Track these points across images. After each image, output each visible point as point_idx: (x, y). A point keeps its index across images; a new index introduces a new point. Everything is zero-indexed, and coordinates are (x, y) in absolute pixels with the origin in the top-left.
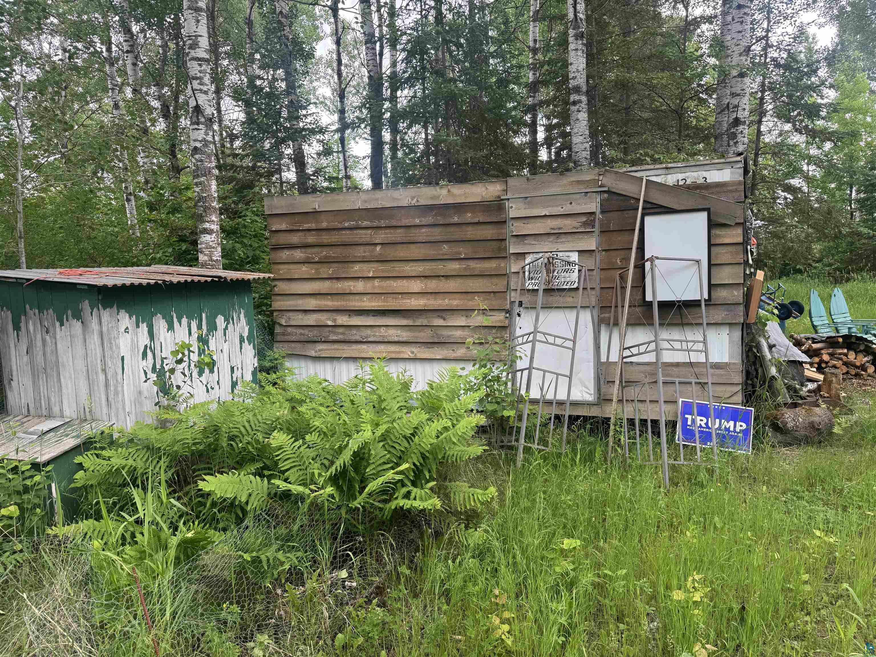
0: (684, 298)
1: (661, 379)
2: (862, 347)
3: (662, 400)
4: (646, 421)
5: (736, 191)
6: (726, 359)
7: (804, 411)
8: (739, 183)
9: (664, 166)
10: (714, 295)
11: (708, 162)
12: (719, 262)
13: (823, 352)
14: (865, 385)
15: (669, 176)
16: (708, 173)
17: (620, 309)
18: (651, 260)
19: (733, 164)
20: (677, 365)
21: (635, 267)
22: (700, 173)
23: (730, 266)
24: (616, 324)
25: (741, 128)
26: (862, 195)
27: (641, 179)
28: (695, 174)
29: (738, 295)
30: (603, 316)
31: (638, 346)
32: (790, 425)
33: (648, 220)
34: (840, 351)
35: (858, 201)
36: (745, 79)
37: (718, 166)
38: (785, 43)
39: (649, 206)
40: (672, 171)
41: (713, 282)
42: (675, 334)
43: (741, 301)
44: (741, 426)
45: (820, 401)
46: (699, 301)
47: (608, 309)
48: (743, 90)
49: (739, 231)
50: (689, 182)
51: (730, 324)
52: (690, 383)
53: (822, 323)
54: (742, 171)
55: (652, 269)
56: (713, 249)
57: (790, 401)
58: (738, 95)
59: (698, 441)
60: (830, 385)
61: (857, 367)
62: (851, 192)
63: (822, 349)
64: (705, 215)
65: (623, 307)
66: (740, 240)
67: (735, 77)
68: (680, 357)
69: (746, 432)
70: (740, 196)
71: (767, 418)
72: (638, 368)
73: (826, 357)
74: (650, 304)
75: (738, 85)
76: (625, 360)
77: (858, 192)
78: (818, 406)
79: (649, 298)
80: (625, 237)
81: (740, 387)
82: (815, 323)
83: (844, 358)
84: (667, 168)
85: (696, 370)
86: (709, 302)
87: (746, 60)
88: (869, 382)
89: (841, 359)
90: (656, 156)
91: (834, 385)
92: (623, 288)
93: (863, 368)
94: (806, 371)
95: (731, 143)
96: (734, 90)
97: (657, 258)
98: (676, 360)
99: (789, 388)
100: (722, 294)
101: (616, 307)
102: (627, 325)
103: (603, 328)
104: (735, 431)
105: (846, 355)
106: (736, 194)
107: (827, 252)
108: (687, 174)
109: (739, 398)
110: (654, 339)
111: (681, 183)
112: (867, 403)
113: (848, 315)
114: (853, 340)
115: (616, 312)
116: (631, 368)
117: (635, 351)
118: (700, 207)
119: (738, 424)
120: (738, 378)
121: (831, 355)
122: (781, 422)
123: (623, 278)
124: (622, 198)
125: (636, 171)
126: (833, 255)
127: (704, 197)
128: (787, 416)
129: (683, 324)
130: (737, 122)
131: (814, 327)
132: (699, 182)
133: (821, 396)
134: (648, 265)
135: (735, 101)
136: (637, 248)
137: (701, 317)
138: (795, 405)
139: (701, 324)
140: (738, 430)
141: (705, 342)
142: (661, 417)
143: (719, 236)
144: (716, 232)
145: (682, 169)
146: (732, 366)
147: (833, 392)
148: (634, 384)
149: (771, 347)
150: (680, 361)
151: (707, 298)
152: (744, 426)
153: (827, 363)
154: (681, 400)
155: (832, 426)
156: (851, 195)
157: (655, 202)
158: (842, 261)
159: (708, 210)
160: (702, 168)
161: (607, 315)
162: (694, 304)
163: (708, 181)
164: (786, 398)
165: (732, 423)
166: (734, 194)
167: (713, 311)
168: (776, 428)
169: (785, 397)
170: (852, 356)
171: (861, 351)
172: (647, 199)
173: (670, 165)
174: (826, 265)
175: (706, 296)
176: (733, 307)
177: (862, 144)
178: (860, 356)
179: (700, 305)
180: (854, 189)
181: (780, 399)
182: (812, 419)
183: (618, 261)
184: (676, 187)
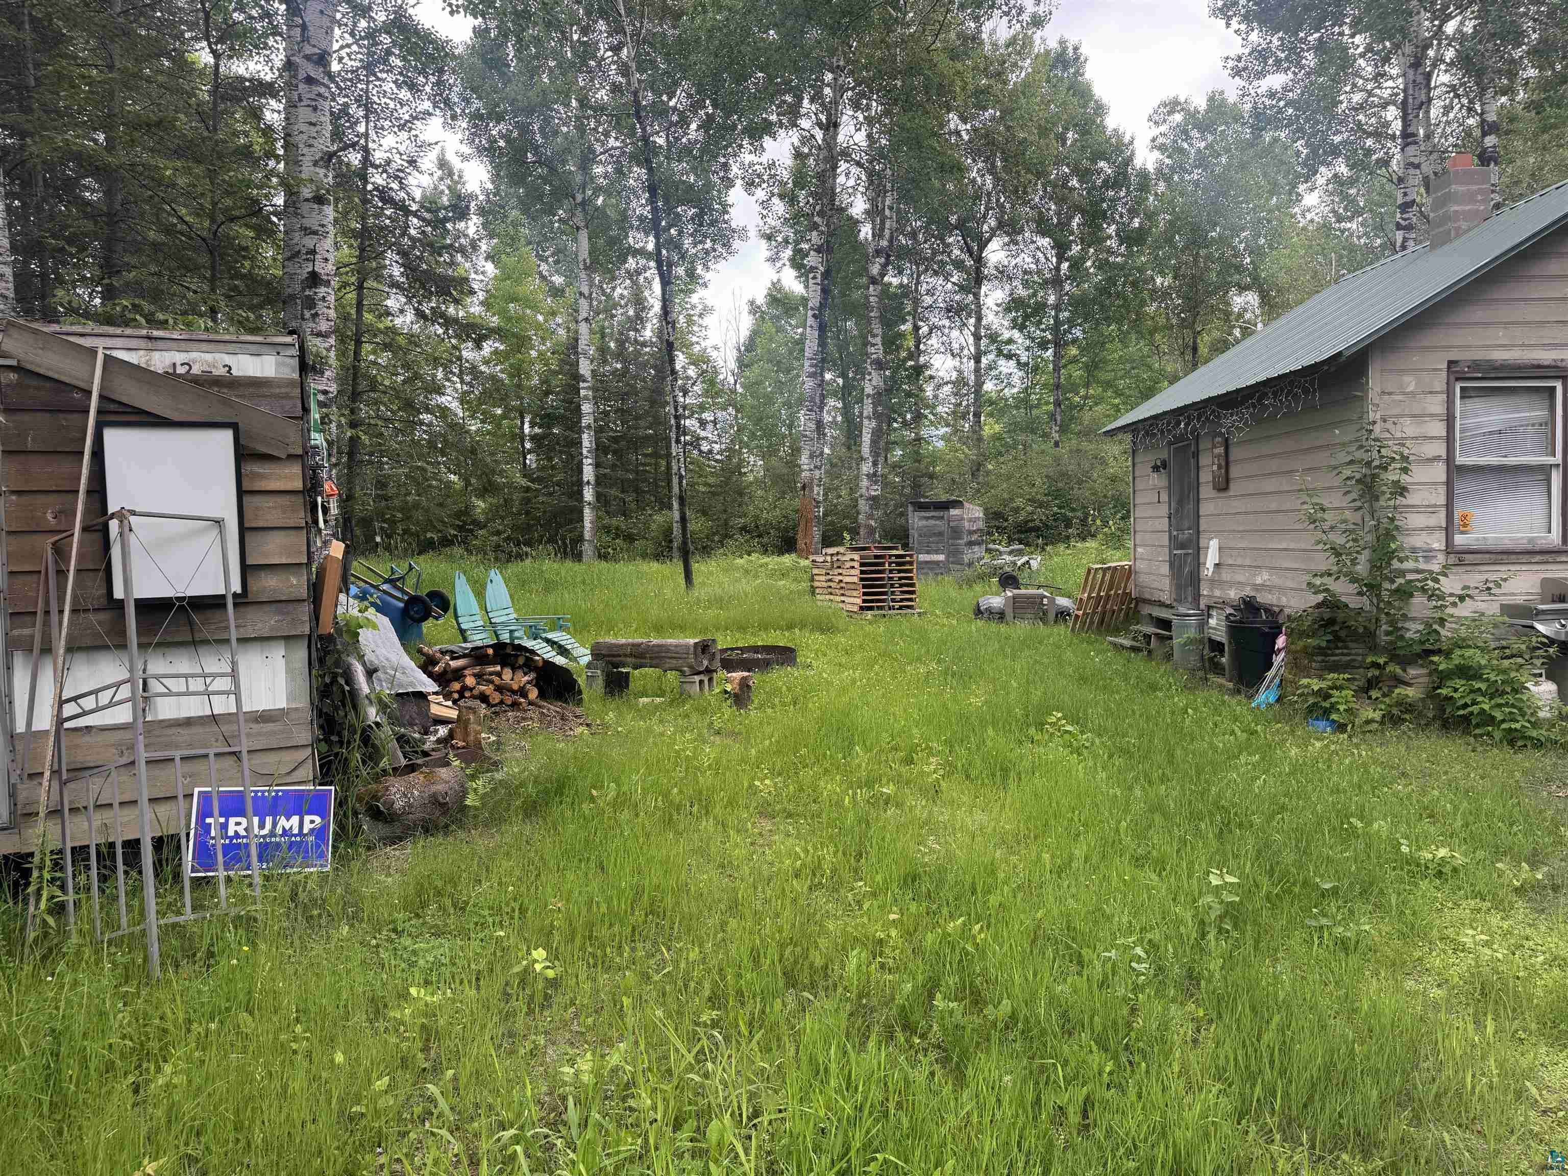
0: (190, 593)
1: (143, 755)
2: (521, 661)
3: (145, 799)
4: (112, 845)
5: (287, 397)
6: (282, 704)
7: (421, 777)
8: (291, 383)
9: (144, 332)
10: (253, 585)
11: (234, 338)
12: (261, 524)
13: (466, 672)
14: (524, 719)
15: (156, 355)
16: (234, 357)
17: (54, 617)
18: (121, 515)
19: (279, 348)
20: (188, 722)
21: (85, 529)
22: (218, 356)
23: (282, 533)
24: (47, 650)
25: (322, 291)
26: (537, 430)
27: (93, 352)
28: (208, 357)
29: (297, 584)
30: (16, 632)
31: (95, 692)
32: (399, 804)
33: (111, 436)
34: (491, 669)
35: (533, 438)
36: (325, 207)
37: (253, 348)
38: (394, 165)
39: (112, 407)
40: (160, 344)
41: (249, 561)
42: (182, 663)
43: (305, 596)
44: (312, 822)
45: (451, 756)
46: (223, 597)
47: (28, 619)
48: (323, 226)
49: (296, 469)
50: (196, 370)
51: (287, 638)
52: (206, 756)
53: (472, 625)
54: (295, 362)
55: (121, 534)
56: (246, 499)
57: (404, 762)
58: (315, 233)
59: (221, 867)
60: (466, 728)
61: (514, 692)
62: (523, 423)
63: (465, 668)
64: (227, 436)
65: (61, 612)
66: (298, 485)
67: (307, 200)
68: (194, 708)
69: (320, 833)
70: (295, 406)
71: (360, 799)
72: (101, 738)
73: (470, 681)
74: (120, 604)
75: (314, 214)
76: (67, 725)
77: (533, 425)
78: (447, 764)
79: (118, 593)
80: (65, 467)
81: (310, 750)
82: (463, 626)
83: (496, 679)
84: (149, 338)
85: (224, 728)
86: (242, 600)
87: (326, 176)
88: (530, 714)
89: (492, 682)
90: (160, 316)
91: (473, 727)
92: (62, 574)
93: (523, 692)
94: (432, 706)
95: (307, 315)
96: (307, 223)
97: (133, 513)
98: (185, 714)
99: (402, 740)
100: (269, 584)
101: (47, 613)
102: (70, 650)
103: (19, 661)
104: (301, 833)
105: (499, 674)
106: (288, 404)
107: (493, 513)
108: (194, 355)
109: (306, 772)
110: (127, 675)
111: (181, 370)
112: (522, 749)
113: (511, 610)
114: (509, 650)
115: (46, 624)
116: (87, 739)
117: (88, 703)
118: (218, 419)
119: (307, 818)
120: (304, 735)
121: (479, 676)
122: (384, 804)
123: (60, 551)
124: (48, 385)
125: (82, 335)
126: (502, 518)
127: (225, 402)
128: (394, 790)
129: (195, 643)
130: (314, 279)
131: (462, 632)
132: (216, 372)
133: (452, 746)
134: (114, 525)
135: (309, 242)
136: (89, 492)
137: (227, 628)
138: (412, 768)
139: (227, 641)
140: (305, 831)
141: (234, 674)
142: (143, 833)
143: (262, 477)
144: (250, 468)
145: (183, 344)
146: (293, 715)
147: (471, 738)
148: (86, 773)
149: (371, 673)
150: (192, 714)
151: (239, 591)
152: (318, 819)
153: (471, 689)
154: (196, 790)
155: (464, 793)
156: (522, 428)
157: (125, 400)
158: (515, 528)
159: (234, 426)
160: (221, 346)
161: (26, 632)
162: (214, 603)
163: (234, 372)
164: (397, 758)
165: (295, 819)
166: (284, 402)
167: (251, 614)
168: (376, 814)
169: (394, 757)
170: (507, 674)
171: (520, 667)
172: (105, 393)
173: (156, 333)
174: (493, 534)
175: (236, 587)
176: (290, 607)
177: (534, 353)
178: (520, 673)
179: (224, 606)
180: (527, 420)
181: (384, 763)
182: (434, 788)
183: (49, 516)
184: (171, 376)
